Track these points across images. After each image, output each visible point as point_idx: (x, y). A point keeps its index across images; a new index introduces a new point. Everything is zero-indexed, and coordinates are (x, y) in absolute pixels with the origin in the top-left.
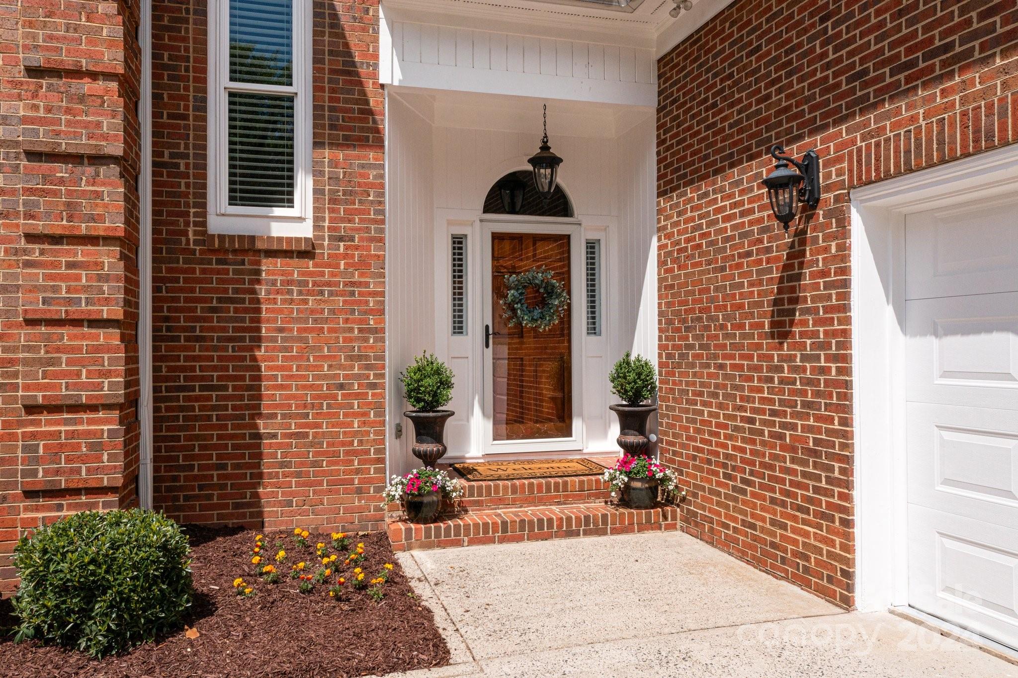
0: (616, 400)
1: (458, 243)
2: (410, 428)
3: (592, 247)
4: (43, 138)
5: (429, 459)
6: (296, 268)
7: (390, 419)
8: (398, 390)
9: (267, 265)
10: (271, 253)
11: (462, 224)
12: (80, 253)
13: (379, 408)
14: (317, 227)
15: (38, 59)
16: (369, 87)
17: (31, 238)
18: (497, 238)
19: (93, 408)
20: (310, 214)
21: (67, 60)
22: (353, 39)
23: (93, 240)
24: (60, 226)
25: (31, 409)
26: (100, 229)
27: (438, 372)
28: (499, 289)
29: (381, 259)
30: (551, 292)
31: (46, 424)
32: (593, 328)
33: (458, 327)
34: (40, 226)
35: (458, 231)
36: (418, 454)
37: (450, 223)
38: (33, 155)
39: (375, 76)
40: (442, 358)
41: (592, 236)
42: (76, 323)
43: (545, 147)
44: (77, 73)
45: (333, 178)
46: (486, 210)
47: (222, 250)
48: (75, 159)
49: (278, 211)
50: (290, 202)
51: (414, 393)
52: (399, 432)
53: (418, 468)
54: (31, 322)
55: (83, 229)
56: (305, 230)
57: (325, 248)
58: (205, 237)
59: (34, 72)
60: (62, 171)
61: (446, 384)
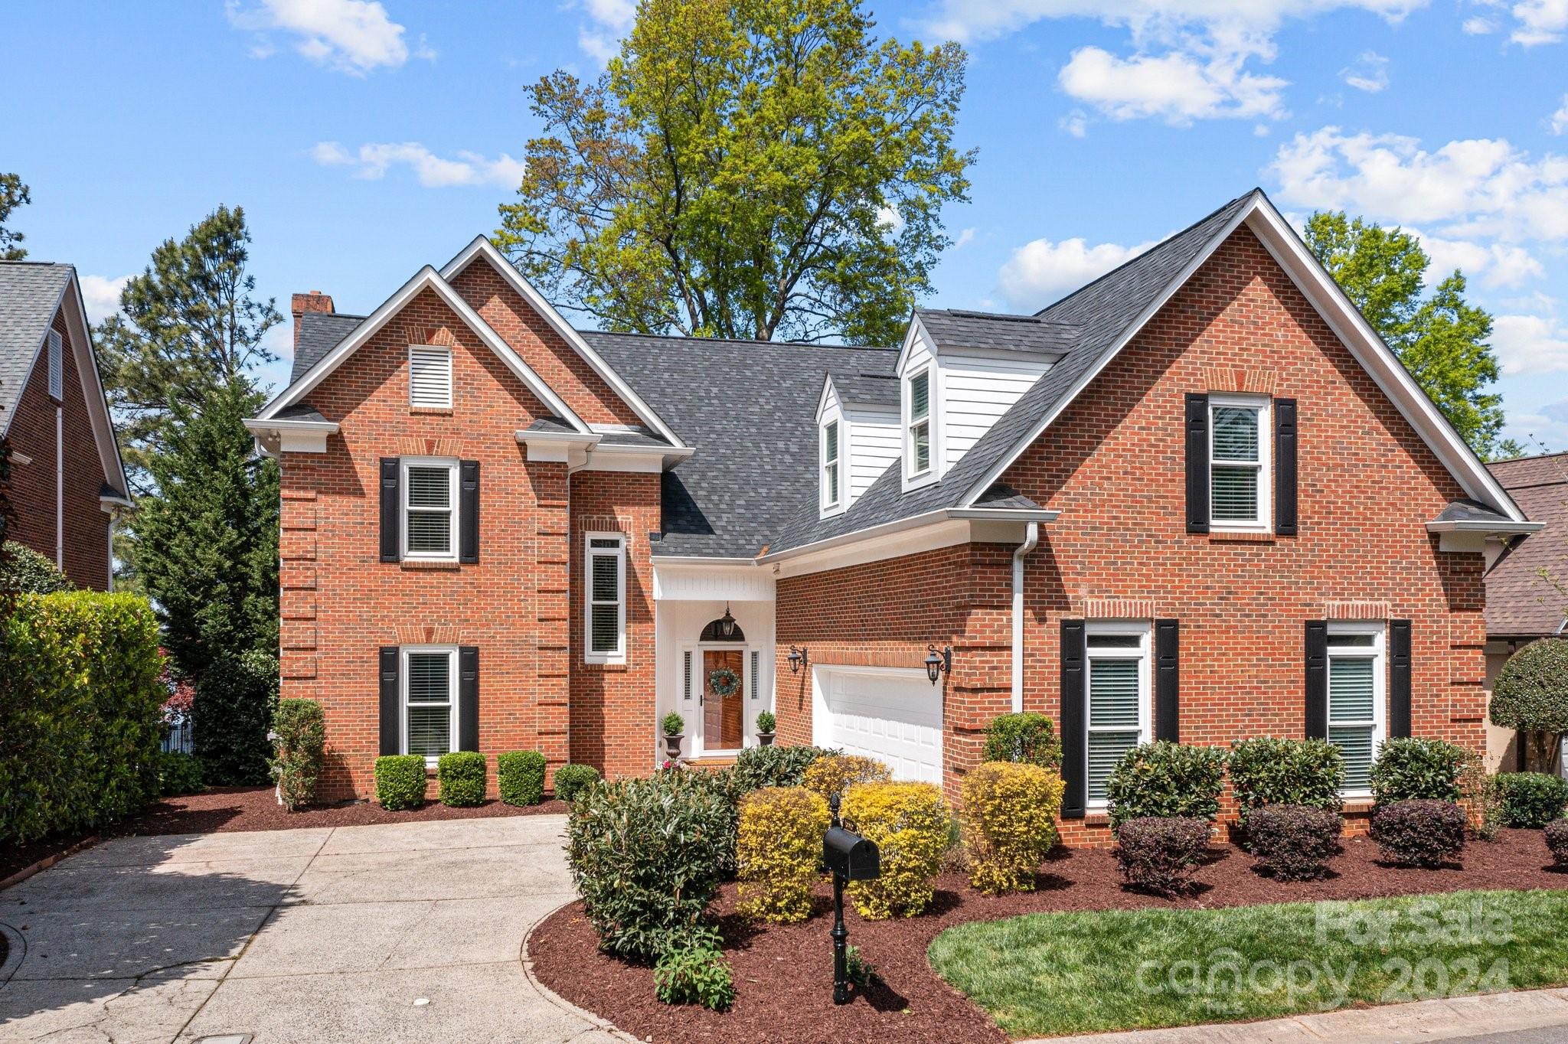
0: (759, 731)
1: (688, 655)
2: (665, 743)
3: (755, 655)
4: (544, 643)
5: (673, 756)
6: (619, 677)
7: (657, 739)
8: (660, 726)
9: (607, 676)
10: (609, 671)
11: (689, 646)
12: (555, 681)
13: (653, 734)
14: (628, 660)
15: (543, 616)
16: (649, 602)
17: (540, 676)
18: (706, 653)
19: (559, 733)
20: (624, 654)
21: (551, 615)
22: (642, 581)
23: (559, 676)
24: (549, 672)
25: (540, 734)
26: (561, 672)
27: (677, 719)
28: (707, 680)
29: (654, 673)
30: (732, 679)
31: (544, 738)
32: (754, 696)
33: (687, 696)
34: (543, 672)
35: (688, 650)
36: (669, 754)
37: (684, 646)
38: (540, 648)
39: (651, 596)
40: (679, 713)
41: (755, 650)
42: (554, 704)
43: (728, 614)
44: (554, 620)
45: (635, 640)
46: (702, 639)
47: (591, 671)
48: (553, 649)
49: (610, 653)
50: (616, 649)
51: (667, 728)
52: (660, 745)
53: (668, 759)
54: (540, 704)
55: (556, 673)
56: (622, 661)
57: (631, 670)
58: (585, 666)
59: (540, 620)
60: (549, 653)
61: (681, 724)
